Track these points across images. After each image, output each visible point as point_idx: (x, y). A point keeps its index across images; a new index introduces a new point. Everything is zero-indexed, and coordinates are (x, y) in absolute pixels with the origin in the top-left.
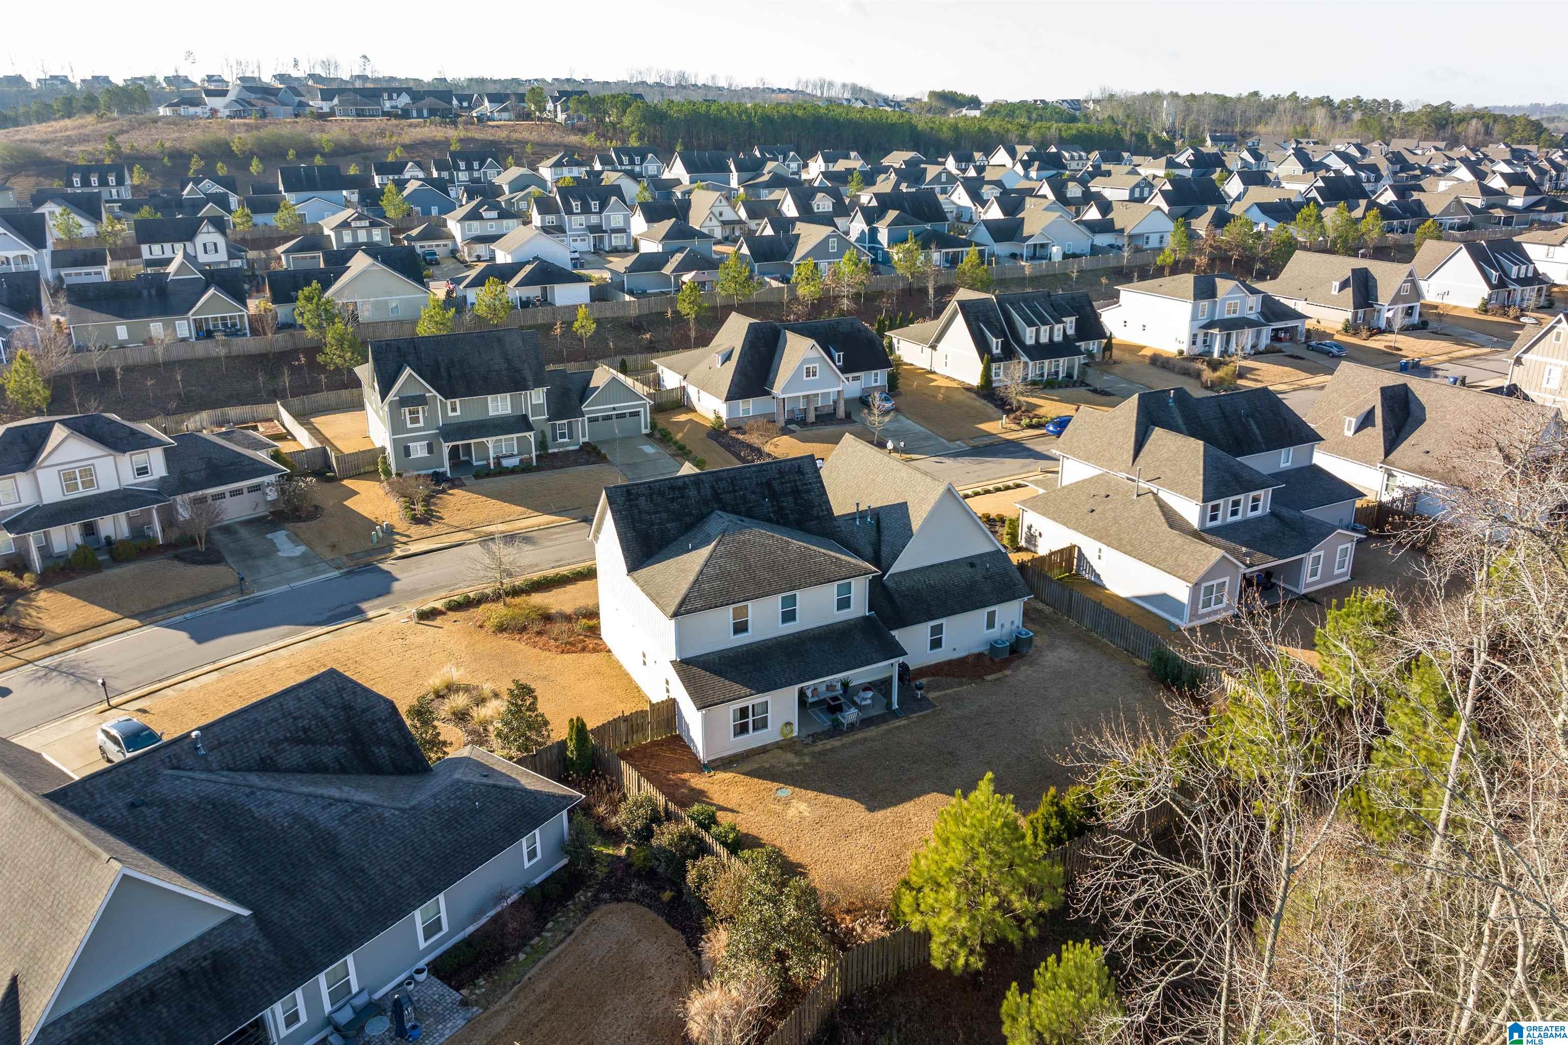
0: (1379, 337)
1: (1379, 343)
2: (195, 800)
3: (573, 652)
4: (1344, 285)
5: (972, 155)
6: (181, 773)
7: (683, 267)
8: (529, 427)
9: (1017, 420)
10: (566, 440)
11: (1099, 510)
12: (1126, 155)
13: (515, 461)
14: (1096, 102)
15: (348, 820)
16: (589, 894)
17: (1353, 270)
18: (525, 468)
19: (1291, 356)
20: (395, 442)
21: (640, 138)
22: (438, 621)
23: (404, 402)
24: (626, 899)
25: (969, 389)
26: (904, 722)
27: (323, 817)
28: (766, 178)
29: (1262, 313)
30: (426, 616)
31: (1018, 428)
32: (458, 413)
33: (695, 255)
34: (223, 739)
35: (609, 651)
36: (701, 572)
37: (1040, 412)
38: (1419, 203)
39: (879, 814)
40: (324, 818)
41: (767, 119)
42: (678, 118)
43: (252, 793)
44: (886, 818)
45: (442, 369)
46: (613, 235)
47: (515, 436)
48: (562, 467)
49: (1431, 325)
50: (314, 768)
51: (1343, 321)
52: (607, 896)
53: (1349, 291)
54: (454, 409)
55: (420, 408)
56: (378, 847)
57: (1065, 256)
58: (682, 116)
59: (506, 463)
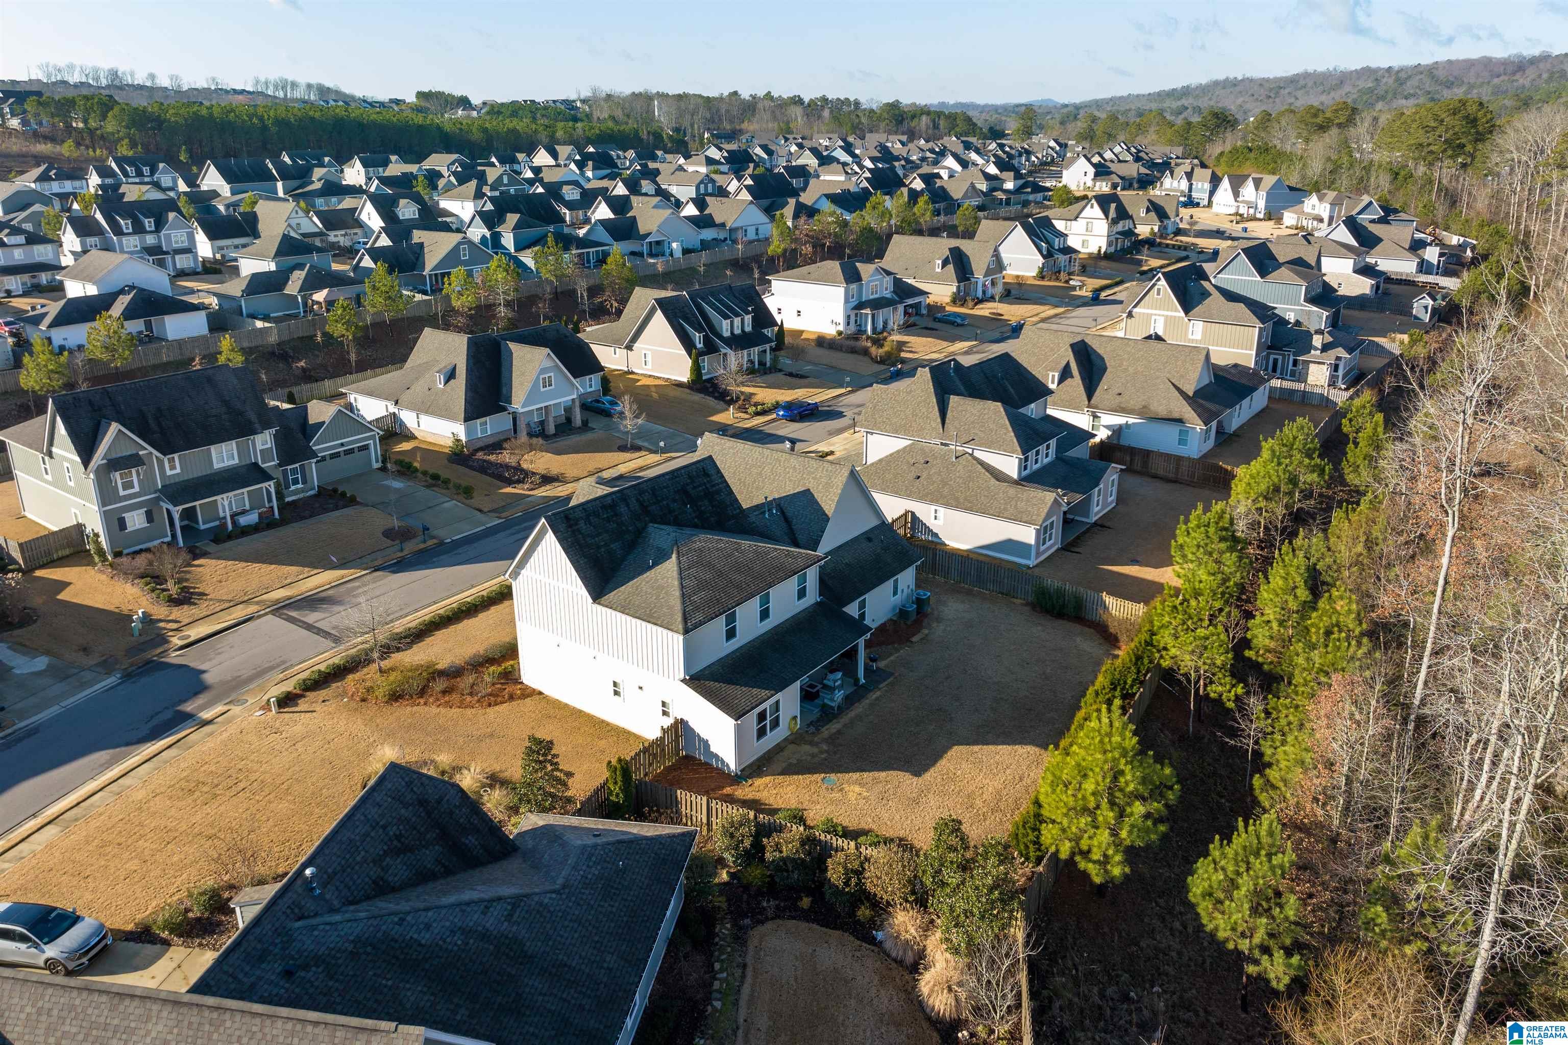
0: (981, 306)
1: (984, 310)
2: (350, 947)
3: (502, 703)
4: (945, 263)
5: (515, 157)
6: (314, 921)
7: (311, 285)
8: (265, 476)
9: (742, 409)
10: (300, 486)
11: (924, 475)
12: (659, 153)
13: (252, 518)
14: (583, 101)
15: (515, 918)
16: (728, 926)
17: (950, 249)
18: (267, 524)
19: (926, 328)
20: (107, 517)
21: (133, 145)
22: (303, 705)
23: (114, 464)
24: (767, 919)
25: (679, 385)
26: (878, 693)
27: (490, 922)
28: (317, 185)
29: (894, 292)
30: (287, 701)
31: (747, 416)
32: (178, 470)
33: (319, 272)
34: (330, 870)
35: (540, 693)
36: (682, 587)
37: (755, 399)
38: (942, 188)
39: (928, 776)
40: (492, 921)
41: (282, 123)
42: (176, 122)
43: (402, 920)
44: (935, 778)
45: (151, 421)
46: (177, 257)
47: (245, 490)
48: (311, 516)
49: (1013, 292)
50: (424, 877)
51: (950, 294)
52: (747, 921)
53: (951, 267)
54: (173, 467)
55: (134, 471)
56: (562, 936)
57: (686, 251)
58: (181, 121)
59: (243, 521)
